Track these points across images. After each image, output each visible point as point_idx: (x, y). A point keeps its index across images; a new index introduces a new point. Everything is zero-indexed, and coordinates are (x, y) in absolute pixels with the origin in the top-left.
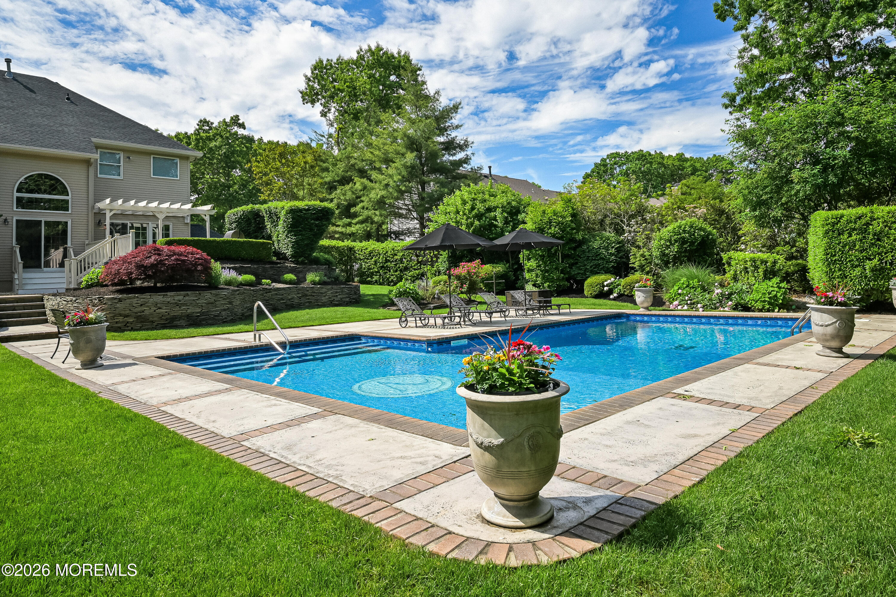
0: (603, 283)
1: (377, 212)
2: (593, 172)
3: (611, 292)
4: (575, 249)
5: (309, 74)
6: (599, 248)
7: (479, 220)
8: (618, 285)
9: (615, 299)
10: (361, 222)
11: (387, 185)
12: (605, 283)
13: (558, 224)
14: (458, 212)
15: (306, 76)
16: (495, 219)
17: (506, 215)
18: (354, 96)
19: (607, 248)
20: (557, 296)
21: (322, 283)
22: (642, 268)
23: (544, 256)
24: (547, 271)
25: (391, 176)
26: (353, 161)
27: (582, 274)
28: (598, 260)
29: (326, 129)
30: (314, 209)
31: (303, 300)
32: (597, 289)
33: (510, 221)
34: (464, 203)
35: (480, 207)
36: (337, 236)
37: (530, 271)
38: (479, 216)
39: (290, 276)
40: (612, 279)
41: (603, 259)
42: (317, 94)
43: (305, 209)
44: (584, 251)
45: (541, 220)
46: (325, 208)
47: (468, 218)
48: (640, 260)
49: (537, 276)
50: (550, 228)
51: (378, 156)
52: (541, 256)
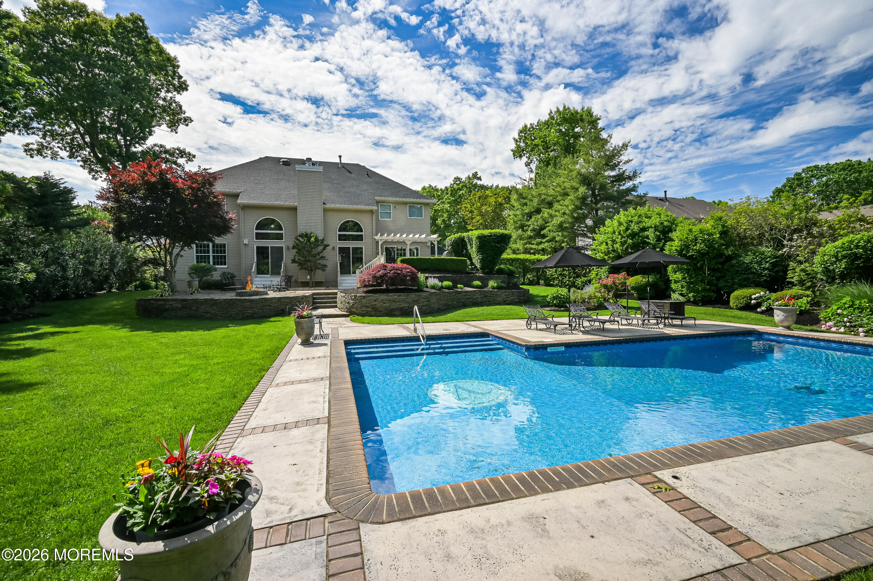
0: (750, 296)
1: (560, 234)
2: (784, 186)
3: (759, 305)
4: (723, 264)
5: (517, 137)
6: (751, 263)
7: (632, 239)
8: (769, 299)
9: (762, 313)
10: (548, 241)
11: (564, 213)
12: (753, 297)
13: (704, 241)
14: (614, 232)
15: (514, 139)
16: (647, 237)
17: (658, 234)
18: (546, 148)
19: (760, 263)
20: (701, 306)
21: (499, 288)
22: (801, 283)
23: (689, 269)
24: (692, 283)
25: (567, 206)
26: (543, 197)
27: (729, 286)
28: (748, 274)
29: (527, 176)
30: (495, 235)
31: (484, 299)
32: (743, 302)
33: (663, 239)
34: (620, 224)
35: (635, 228)
36: (532, 251)
37: (676, 282)
38: (633, 235)
39: (477, 283)
40: (762, 293)
41: (754, 273)
42: (523, 150)
43: (488, 236)
44: (733, 266)
45: (687, 238)
46: (503, 234)
47: (623, 237)
48: (799, 275)
49: (682, 287)
50: (696, 245)
51: (559, 192)
52: (686, 269)
